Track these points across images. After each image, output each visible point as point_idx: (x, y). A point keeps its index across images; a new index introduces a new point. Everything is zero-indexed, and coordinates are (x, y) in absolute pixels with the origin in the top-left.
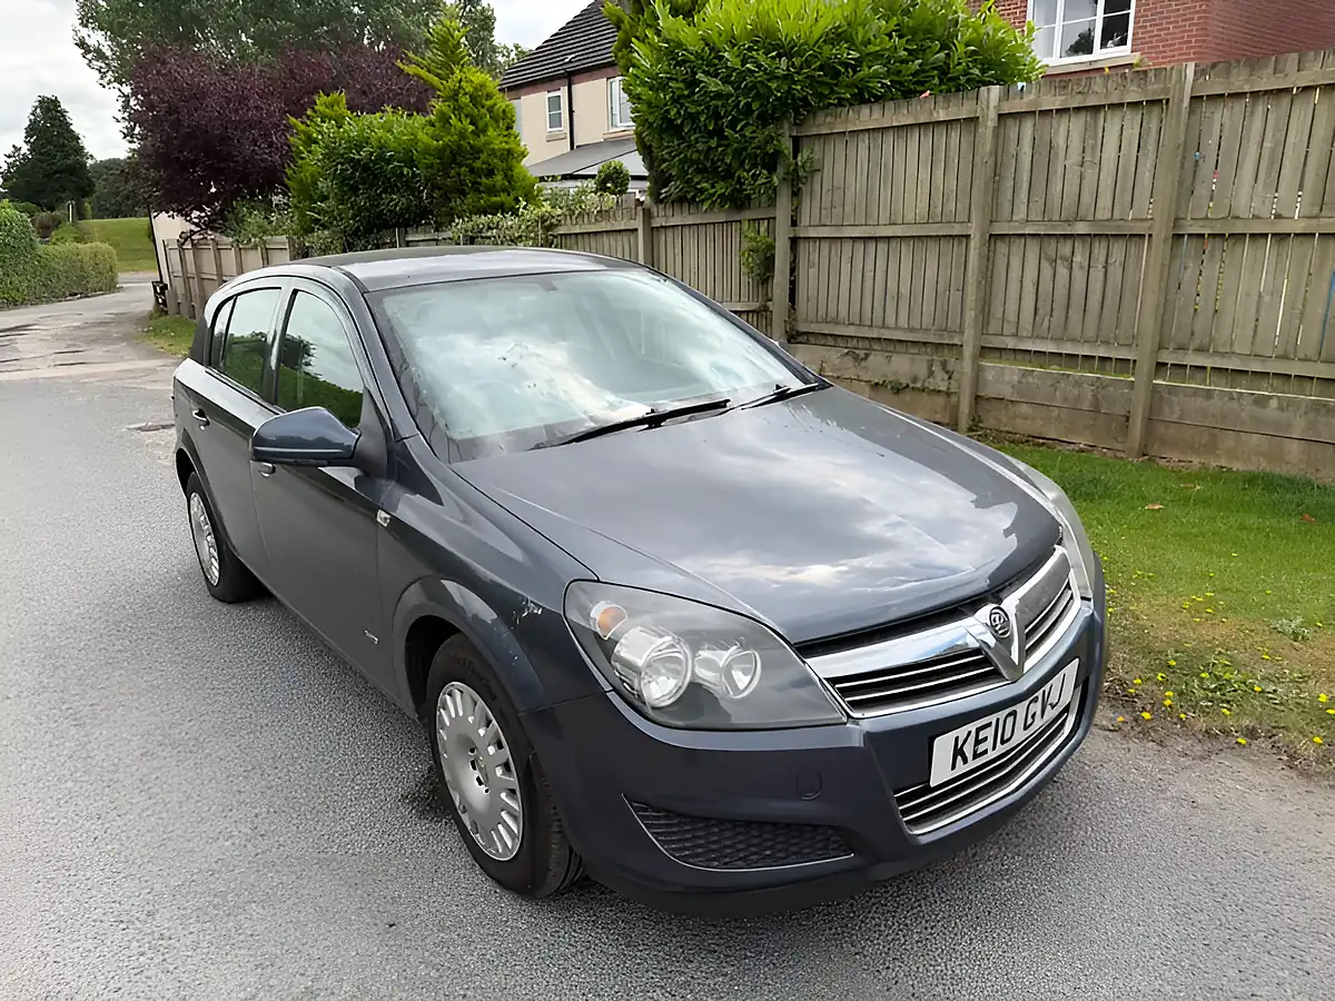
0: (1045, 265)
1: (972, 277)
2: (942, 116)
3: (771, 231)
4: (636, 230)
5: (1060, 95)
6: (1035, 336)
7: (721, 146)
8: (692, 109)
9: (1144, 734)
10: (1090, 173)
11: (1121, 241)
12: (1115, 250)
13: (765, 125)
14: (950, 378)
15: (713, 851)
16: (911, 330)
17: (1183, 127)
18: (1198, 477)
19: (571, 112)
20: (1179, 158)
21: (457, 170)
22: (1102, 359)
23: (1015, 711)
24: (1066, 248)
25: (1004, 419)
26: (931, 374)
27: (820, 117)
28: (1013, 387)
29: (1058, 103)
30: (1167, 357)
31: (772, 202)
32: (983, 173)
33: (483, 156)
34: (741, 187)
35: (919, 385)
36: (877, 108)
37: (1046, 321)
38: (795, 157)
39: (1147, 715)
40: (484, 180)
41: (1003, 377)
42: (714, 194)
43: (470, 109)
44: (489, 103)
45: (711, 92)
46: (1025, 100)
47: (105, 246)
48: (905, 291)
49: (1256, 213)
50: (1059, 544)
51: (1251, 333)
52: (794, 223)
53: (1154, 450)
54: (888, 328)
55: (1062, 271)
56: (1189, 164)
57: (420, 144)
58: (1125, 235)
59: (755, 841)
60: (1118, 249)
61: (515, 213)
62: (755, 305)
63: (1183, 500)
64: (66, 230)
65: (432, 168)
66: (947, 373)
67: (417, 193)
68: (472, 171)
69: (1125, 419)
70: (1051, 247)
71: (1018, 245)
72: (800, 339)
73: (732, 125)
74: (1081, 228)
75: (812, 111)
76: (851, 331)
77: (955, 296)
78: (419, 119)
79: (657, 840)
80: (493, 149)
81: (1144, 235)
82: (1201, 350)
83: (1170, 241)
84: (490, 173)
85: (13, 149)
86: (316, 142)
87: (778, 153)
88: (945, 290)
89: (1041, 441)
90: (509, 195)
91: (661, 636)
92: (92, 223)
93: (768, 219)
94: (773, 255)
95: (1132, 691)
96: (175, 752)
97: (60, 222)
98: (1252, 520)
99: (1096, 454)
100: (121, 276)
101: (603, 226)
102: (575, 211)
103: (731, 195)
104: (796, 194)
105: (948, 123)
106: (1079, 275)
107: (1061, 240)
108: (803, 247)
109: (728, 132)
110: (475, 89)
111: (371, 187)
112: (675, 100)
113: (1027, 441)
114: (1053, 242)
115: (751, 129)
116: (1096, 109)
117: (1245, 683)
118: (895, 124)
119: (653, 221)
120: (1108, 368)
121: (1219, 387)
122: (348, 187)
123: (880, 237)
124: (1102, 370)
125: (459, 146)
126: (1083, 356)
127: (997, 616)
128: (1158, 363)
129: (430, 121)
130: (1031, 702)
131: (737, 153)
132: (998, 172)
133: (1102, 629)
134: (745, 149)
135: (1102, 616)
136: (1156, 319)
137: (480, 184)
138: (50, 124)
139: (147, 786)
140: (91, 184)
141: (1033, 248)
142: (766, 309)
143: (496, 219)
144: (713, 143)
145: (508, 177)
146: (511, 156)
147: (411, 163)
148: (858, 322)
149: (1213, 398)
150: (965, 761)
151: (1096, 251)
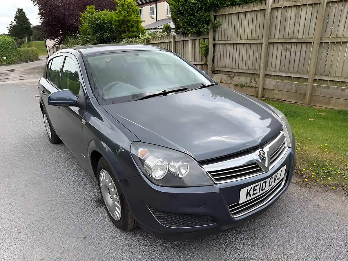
0: (283, 51)
1: (263, 55)
2: (256, 9)
3: (208, 42)
4: (171, 42)
5: (289, 2)
6: (280, 71)
7: (194, 18)
8: (186, 8)
9: (306, 185)
10: (297, 25)
11: (305, 44)
12: (303, 47)
13: (206, 12)
14: (256, 83)
15: (173, 222)
16: (246, 69)
17: (324, 11)
18: (324, 111)
19: (156, 11)
20: (323, 20)
21: (124, 26)
22: (299, 78)
23: (266, 181)
24: (289, 46)
25: (271, 94)
26: (251, 82)
27: (222, 10)
28: (274, 85)
29: (288, 4)
30: (317, 77)
31: (208, 34)
32: (267, 25)
33: (130, 22)
34: (200, 29)
35: (247, 85)
36: (237, 7)
37: (283, 67)
38: (214, 21)
39: (306, 180)
40: (131, 29)
41: (271, 83)
42: (192, 31)
43: (127, 9)
44: (132, 7)
45: (191, 3)
46: (279, 4)
47: (35, 48)
48: (244, 59)
49: (344, 36)
50: (282, 131)
51: (341, 70)
52: (214, 40)
53: (312, 104)
54: (240, 69)
55: (288, 53)
56: (325, 22)
57: (114, 19)
58: (306, 42)
59: (186, 219)
60: (304, 47)
61: (139, 38)
62: (203, 63)
63: (320, 117)
64: (26, 44)
65: (117, 26)
66: (255, 82)
67: (113, 33)
68: (128, 26)
69: (304, 94)
70: (285, 46)
71: (276, 45)
72: (215, 72)
73: (197, 12)
74: (294, 41)
75: (219, 8)
76: (229, 70)
77: (258, 60)
78: (114, 12)
79: (157, 218)
80: (133, 20)
81: (312, 42)
82: (326, 75)
83: (319, 44)
84: (132, 27)
85: (11, 23)
86: (86, 19)
87: (210, 20)
88: (255, 59)
89: (281, 101)
90: (137, 33)
91: (158, 158)
92: (32, 42)
93: (207, 38)
94: (208, 49)
95: (303, 172)
96: (33, 185)
97: (24, 42)
98: (339, 123)
99: (296, 105)
100: (40, 57)
101: (162, 41)
102: (155, 37)
103: (197, 32)
104: (215, 31)
105: (257, 11)
106: (293, 55)
107: (288, 44)
108: (217, 47)
109: (196, 14)
110: (128, 4)
111: (101, 31)
112: (182, 5)
113: (277, 101)
114: (286, 45)
115: (202, 13)
116: (299, 6)
117: (336, 171)
118: (242, 11)
119: (176, 39)
120: (300, 81)
121: (331, 86)
122: (95, 31)
123: (238, 44)
124: (298, 81)
125: (124, 19)
126: (293, 77)
127: (261, 153)
128: (314, 79)
129: (116, 13)
130: (271, 178)
131: (198, 20)
132: (271, 25)
133: (294, 156)
134: (201, 19)
135: (294, 153)
136: (314, 66)
137: (130, 30)
138: (21, 16)
139: (24, 195)
140: (32, 32)
141: (280, 46)
142: (206, 64)
143: (134, 40)
144: (192, 17)
145: (137, 28)
146: (138, 22)
147: (111, 24)
148: (231, 67)
149: (329, 89)
150: (250, 196)
151: (298, 47)
